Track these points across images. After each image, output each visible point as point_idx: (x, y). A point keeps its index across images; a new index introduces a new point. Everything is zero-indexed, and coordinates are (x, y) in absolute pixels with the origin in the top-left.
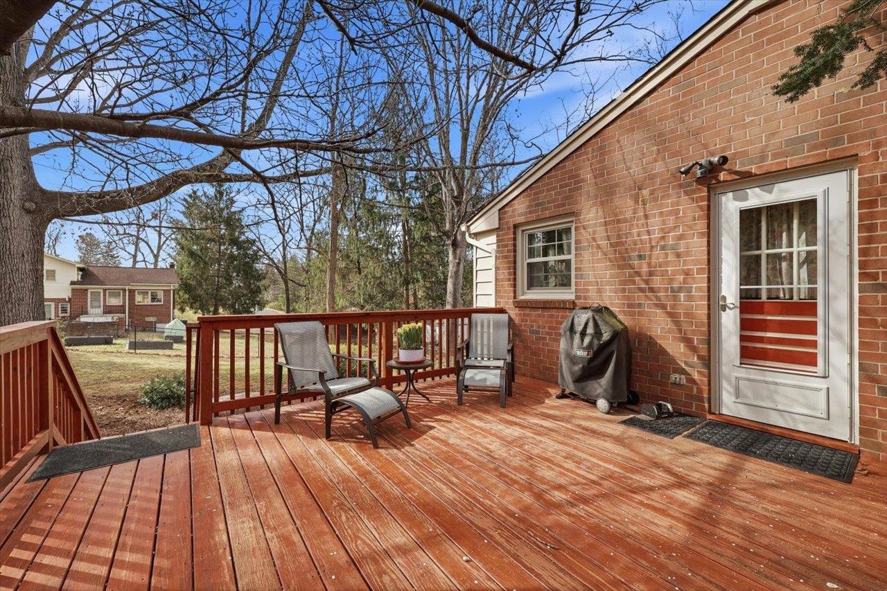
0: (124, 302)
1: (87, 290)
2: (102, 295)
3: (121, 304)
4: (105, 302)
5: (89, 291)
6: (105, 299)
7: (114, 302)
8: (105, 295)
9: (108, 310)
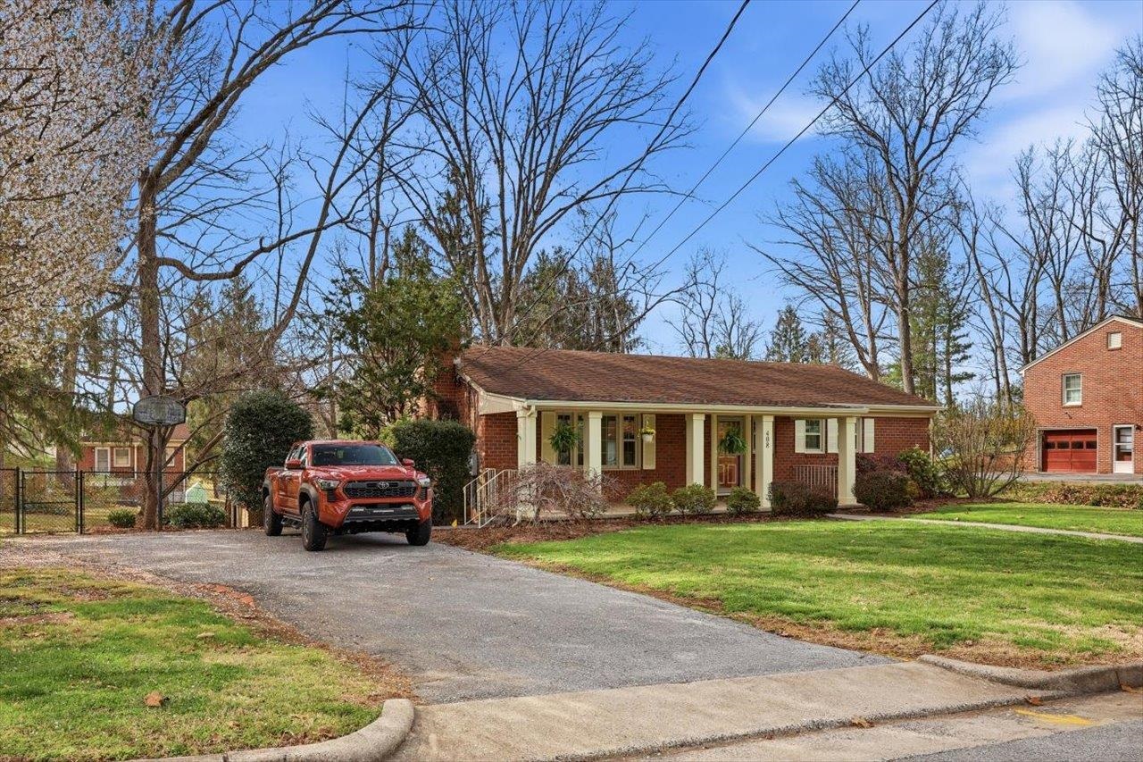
0: (133, 461)
1: (93, 448)
2: (109, 454)
3: (129, 465)
4: (112, 464)
5: (97, 449)
6: (112, 460)
7: (123, 463)
8: (112, 454)
9: (117, 473)
